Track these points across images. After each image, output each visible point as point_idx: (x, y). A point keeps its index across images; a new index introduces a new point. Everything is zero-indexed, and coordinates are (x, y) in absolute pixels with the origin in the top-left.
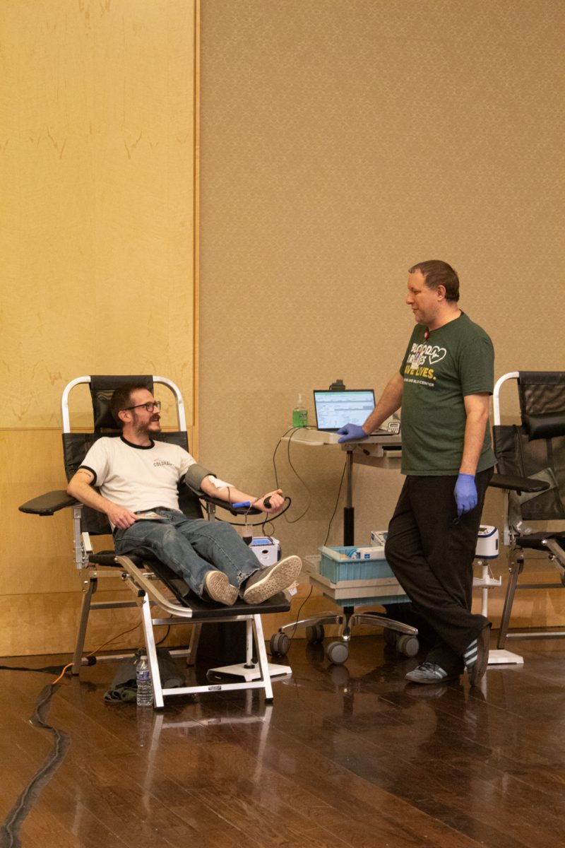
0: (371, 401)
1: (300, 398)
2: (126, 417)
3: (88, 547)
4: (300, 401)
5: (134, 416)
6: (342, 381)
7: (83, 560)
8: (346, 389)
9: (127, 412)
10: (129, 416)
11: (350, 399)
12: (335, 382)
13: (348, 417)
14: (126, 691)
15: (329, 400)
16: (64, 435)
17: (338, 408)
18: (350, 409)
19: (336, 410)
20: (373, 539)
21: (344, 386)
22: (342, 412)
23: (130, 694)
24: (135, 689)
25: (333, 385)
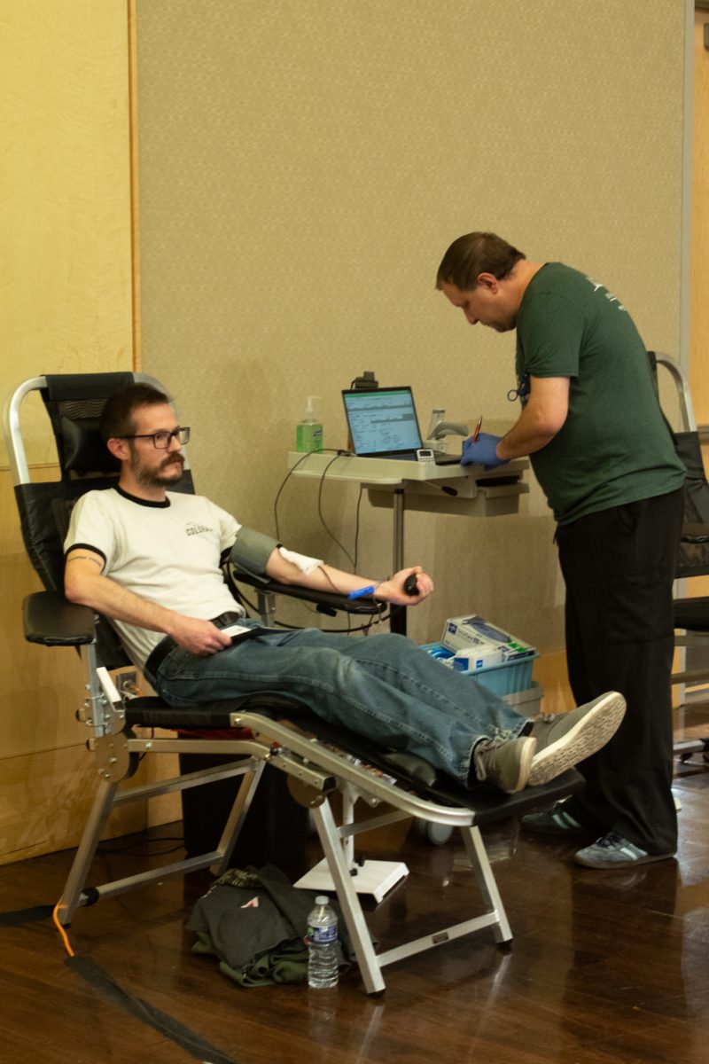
0: (409, 406)
1: (310, 403)
2: (119, 450)
3: (114, 695)
4: (310, 409)
5: (133, 451)
6: (372, 374)
7: (106, 720)
8: (381, 386)
9: (122, 443)
10: (126, 449)
11: (387, 404)
12: (362, 375)
13: (387, 434)
14: (282, 964)
15: (362, 406)
16: (19, 490)
17: (375, 419)
18: (388, 421)
19: (372, 422)
20: (454, 632)
21: (377, 383)
22: (379, 426)
23: (290, 967)
24: (300, 956)
25: (358, 381)
